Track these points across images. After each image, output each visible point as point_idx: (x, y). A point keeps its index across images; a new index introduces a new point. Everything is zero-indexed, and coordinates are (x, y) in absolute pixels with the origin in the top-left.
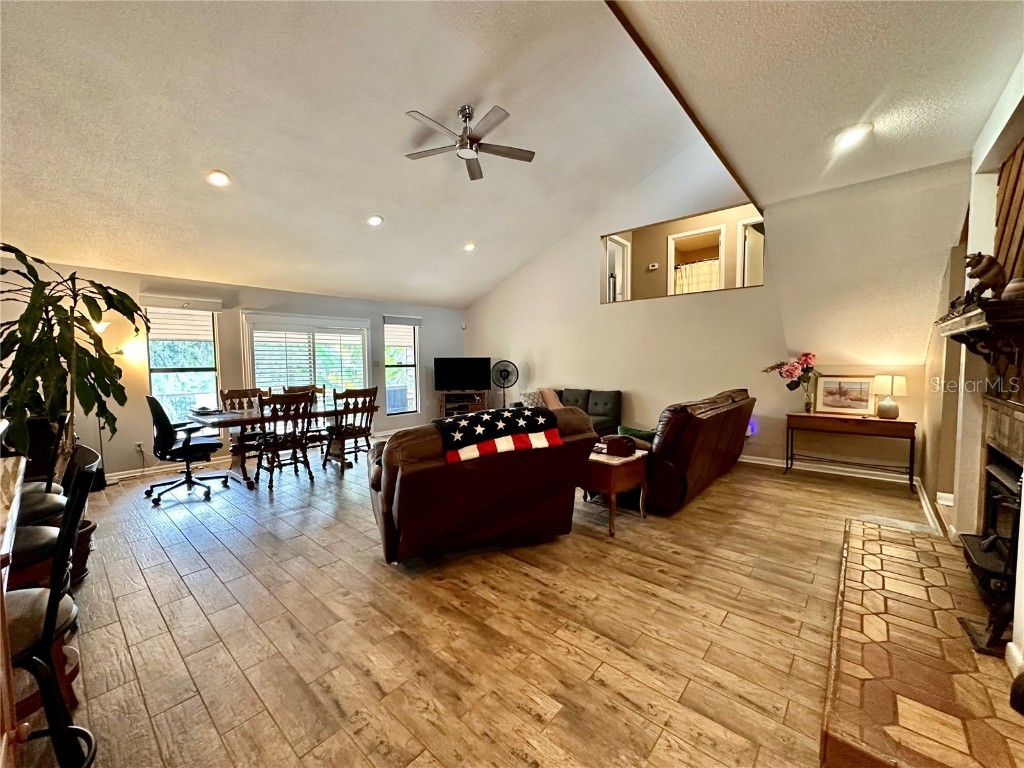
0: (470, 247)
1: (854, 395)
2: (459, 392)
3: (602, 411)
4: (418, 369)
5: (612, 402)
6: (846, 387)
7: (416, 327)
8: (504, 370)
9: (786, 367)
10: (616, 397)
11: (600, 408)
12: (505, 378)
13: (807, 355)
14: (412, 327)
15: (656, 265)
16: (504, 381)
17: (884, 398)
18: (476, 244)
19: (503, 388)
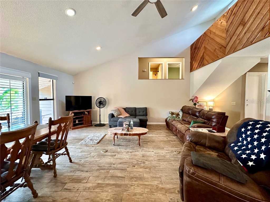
0: (98, 48)
1: (202, 106)
2: (77, 111)
3: (142, 114)
4: (55, 101)
5: (145, 111)
6: (201, 104)
7: (54, 80)
8: (101, 101)
9: (195, 100)
10: (146, 109)
11: (141, 113)
12: (101, 104)
13: (196, 97)
14: (52, 80)
15: (146, 70)
16: (100, 105)
17: (210, 106)
18: (101, 48)
19: (100, 108)
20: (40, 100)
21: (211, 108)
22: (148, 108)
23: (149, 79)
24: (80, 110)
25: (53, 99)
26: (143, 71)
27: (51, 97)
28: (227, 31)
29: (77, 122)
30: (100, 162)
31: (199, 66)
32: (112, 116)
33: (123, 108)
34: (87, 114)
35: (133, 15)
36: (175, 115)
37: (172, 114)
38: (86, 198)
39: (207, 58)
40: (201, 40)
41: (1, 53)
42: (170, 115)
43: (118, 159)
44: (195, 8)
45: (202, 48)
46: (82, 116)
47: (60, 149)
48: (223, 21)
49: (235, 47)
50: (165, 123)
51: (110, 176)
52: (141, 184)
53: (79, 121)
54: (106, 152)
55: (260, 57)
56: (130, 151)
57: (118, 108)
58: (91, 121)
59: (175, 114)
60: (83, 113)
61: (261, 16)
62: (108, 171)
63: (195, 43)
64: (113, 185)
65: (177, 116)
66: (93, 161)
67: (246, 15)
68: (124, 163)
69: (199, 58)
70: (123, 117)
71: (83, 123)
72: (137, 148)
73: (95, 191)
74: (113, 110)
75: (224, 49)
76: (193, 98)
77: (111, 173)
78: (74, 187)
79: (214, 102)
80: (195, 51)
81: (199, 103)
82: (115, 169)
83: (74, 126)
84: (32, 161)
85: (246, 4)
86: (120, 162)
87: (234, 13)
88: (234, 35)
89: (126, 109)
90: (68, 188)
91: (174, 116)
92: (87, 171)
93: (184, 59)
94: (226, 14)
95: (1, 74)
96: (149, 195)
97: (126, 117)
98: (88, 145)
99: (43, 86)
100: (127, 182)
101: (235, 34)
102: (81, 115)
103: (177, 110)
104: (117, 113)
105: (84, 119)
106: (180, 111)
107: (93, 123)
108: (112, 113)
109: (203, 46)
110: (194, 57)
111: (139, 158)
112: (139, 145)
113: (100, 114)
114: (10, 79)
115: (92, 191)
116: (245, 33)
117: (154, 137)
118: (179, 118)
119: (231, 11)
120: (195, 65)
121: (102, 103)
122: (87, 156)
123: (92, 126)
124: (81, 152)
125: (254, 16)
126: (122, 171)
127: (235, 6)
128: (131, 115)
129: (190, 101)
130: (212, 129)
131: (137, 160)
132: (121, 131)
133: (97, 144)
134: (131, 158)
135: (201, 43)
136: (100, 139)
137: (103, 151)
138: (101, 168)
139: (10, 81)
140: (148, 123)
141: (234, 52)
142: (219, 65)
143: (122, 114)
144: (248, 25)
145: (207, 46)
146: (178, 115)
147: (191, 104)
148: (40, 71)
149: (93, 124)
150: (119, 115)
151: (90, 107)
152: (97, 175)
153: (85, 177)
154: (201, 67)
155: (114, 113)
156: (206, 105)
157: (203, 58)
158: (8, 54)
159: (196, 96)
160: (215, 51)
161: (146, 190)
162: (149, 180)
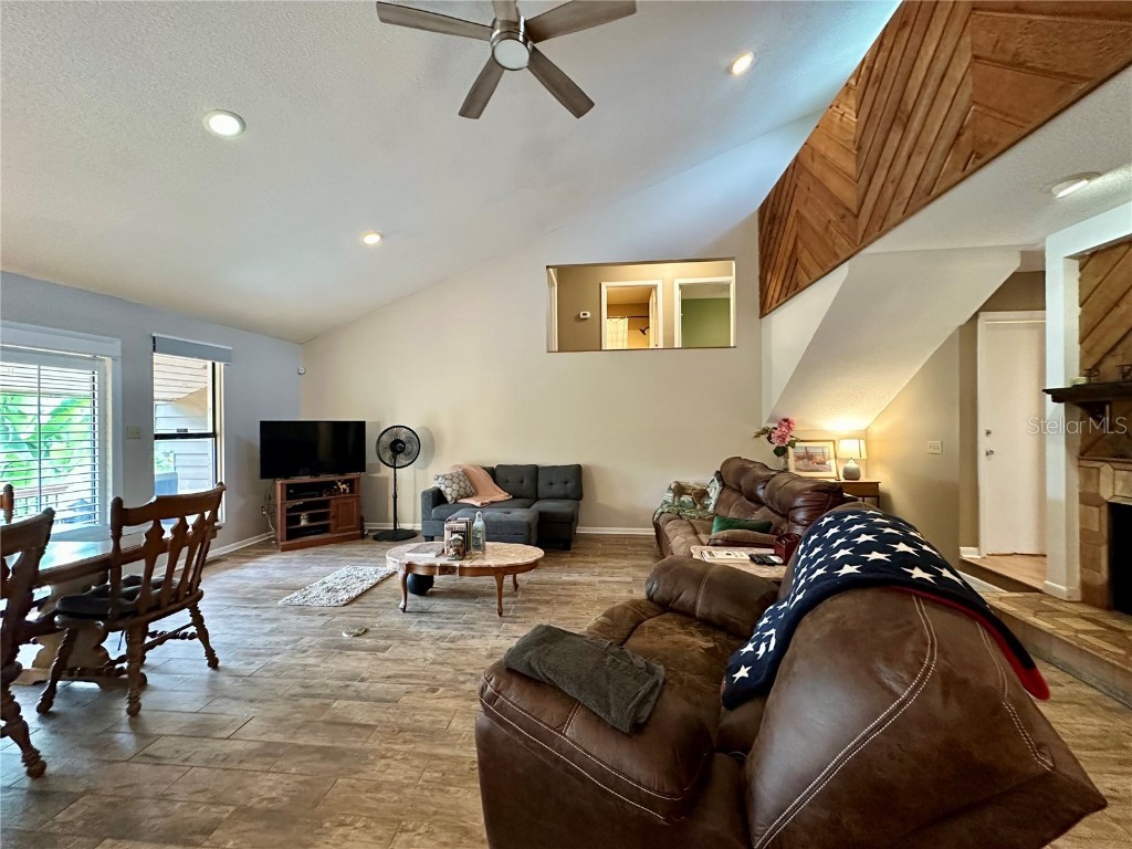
0: (372, 239)
1: (819, 458)
2: (307, 479)
3: (562, 492)
4: (221, 441)
5: (574, 480)
6: (811, 451)
7: (217, 364)
8: (397, 441)
9: (777, 433)
10: (577, 472)
11: (557, 489)
12: (399, 453)
13: (786, 420)
14: (209, 363)
15: (588, 313)
16: (395, 458)
17: (847, 460)
18: (382, 236)
19: (395, 468)
20: (159, 437)
21: (852, 465)
22: (588, 468)
23: (601, 350)
24: (316, 475)
25: (214, 435)
26: (578, 318)
27: (205, 424)
28: (859, 149)
29: (303, 523)
30: (317, 669)
31: (784, 291)
32: (437, 498)
33: (484, 469)
34: (345, 490)
35: (463, 113)
36: (690, 494)
37: (680, 490)
38: (201, 786)
39: (805, 258)
40: (787, 185)
41: (3, 272)
42: (671, 495)
43: (389, 664)
44: (742, 64)
45: (791, 219)
46: (325, 497)
47: (160, 613)
48: (847, 110)
49: (883, 214)
50: (652, 532)
51: (324, 722)
52: (419, 755)
53: (311, 518)
54: (358, 635)
55: (1017, 246)
56: (454, 633)
57: (466, 466)
58: (362, 520)
59: (689, 492)
60: (330, 486)
61: (949, 89)
62: (327, 701)
63: (771, 198)
64: (319, 750)
65: (699, 501)
66: (291, 667)
67: (910, 83)
68: (404, 676)
69: (782, 258)
70: (478, 504)
71: (328, 525)
72: (488, 623)
73: (245, 766)
74: (442, 474)
75: (851, 219)
76: (771, 426)
77: (335, 708)
78: (178, 752)
79: (862, 442)
80: (771, 231)
81: (797, 444)
82: (359, 697)
83: (289, 538)
84: (60, 654)
85: (908, 40)
86: (390, 673)
87: (877, 76)
88: (878, 163)
89: (499, 473)
90: (157, 753)
91: (685, 498)
92: (252, 701)
93: (734, 263)
94: (853, 82)
95: (4, 349)
96: (427, 793)
97: (492, 502)
98: (309, 609)
99: (189, 384)
100: (373, 743)
101: (881, 161)
102: (321, 496)
103: (702, 476)
104: (455, 486)
105: (332, 510)
106: (713, 481)
107: (369, 526)
108: (438, 486)
109: (794, 208)
110: (771, 255)
111: (472, 660)
112: (500, 614)
113: (395, 492)
114: (40, 363)
115: (234, 765)
116: (909, 158)
117: (579, 584)
118: (706, 507)
119: (867, 68)
120: (775, 288)
121: (401, 447)
122: (283, 647)
123: (363, 537)
124: (271, 632)
125: (930, 90)
126: (378, 704)
127: (876, 49)
128: (514, 497)
129: (756, 437)
130: (772, 551)
131: (461, 667)
132: (433, 555)
133: (345, 605)
134: (439, 659)
135: (789, 199)
136: (366, 585)
137: (352, 631)
138: (310, 691)
139: (39, 370)
140: (580, 530)
141: (882, 232)
142: (841, 288)
143: (480, 491)
144: (916, 124)
145: (805, 213)
146: (703, 494)
147: (762, 453)
148: (158, 332)
149: (370, 531)
150: (468, 497)
151: (358, 462)
152: (281, 715)
153: (234, 720)
154: (789, 295)
155: (443, 488)
156: (832, 455)
157: (794, 260)
158: (32, 276)
159: (786, 417)
160: (827, 229)
161: (427, 775)
162: (460, 741)
